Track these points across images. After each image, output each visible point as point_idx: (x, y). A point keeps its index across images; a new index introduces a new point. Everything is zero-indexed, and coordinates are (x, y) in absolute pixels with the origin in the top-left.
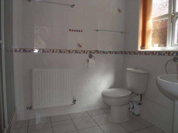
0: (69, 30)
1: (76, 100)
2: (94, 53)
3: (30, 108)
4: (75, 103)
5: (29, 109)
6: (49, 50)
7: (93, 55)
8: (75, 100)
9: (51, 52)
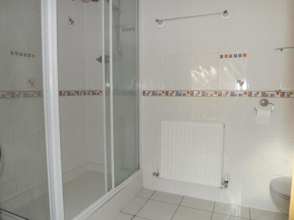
0: (219, 57)
1: (227, 182)
2: (272, 96)
3: (157, 175)
4: (226, 187)
5: (155, 176)
6: (186, 92)
7: (270, 100)
8: (226, 180)
9: (190, 95)
